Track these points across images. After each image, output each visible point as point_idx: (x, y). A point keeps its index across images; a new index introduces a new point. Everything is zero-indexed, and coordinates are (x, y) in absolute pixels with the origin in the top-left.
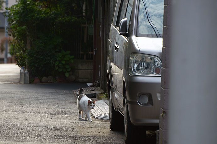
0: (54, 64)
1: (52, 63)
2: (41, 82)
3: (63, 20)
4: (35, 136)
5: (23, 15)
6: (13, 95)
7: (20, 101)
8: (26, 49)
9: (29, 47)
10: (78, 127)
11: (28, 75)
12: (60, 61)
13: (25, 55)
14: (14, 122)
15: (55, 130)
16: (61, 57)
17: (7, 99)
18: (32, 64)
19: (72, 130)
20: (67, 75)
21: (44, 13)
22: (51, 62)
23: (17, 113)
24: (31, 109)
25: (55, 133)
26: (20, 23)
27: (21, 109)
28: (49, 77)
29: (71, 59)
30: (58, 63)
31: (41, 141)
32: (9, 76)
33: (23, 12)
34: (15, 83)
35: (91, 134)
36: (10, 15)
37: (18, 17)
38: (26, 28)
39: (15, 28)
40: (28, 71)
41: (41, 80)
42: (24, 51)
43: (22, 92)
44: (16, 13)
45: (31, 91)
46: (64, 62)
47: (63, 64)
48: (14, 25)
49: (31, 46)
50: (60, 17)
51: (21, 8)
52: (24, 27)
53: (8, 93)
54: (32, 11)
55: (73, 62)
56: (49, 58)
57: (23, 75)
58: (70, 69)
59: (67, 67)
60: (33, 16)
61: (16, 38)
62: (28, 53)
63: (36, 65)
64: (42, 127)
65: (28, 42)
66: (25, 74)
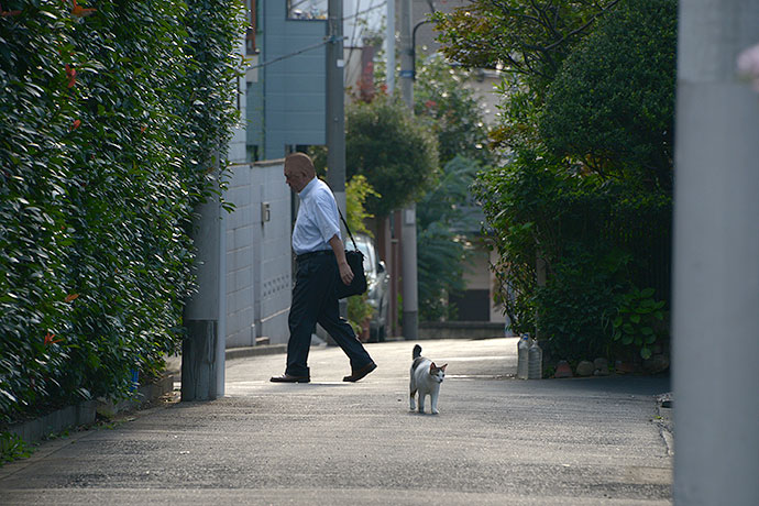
0: (610, 323)
1: (605, 322)
2: (577, 375)
3: (634, 204)
4: (514, 482)
5: (525, 193)
6: (489, 405)
7: (504, 416)
8: (534, 285)
9: (541, 281)
10: (626, 467)
11: (538, 355)
12: (626, 318)
13: (529, 301)
14: (471, 456)
15: (567, 471)
16: (627, 304)
17: (469, 413)
18: (551, 325)
19: (611, 471)
20: (646, 354)
21: (581, 187)
22: (602, 318)
23: (485, 440)
24: (523, 433)
25: (565, 478)
26: (517, 215)
27: (500, 432)
28: (596, 361)
29: (657, 310)
30: (620, 323)
31: (528, 492)
32: (493, 362)
33: (525, 184)
34: (503, 378)
35: (655, 480)
36: (491, 192)
37: (512, 200)
38: (531, 227)
39: (505, 228)
40: (538, 344)
41: (574, 368)
42: (529, 292)
43: (515, 397)
44: (508, 188)
45: (541, 395)
46: (636, 320)
47: (634, 325)
48: (500, 221)
49: (547, 278)
50: (624, 197)
51: (520, 176)
52: (528, 225)
53: (477, 400)
54: (549, 180)
55: (662, 318)
56: (596, 308)
57: (526, 355)
58: (653, 339)
59: (646, 331)
60: (551, 195)
61: (505, 254)
62: (540, 297)
63: (562, 329)
64: (538, 465)
65: (540, 264)
66: (531, 354)
